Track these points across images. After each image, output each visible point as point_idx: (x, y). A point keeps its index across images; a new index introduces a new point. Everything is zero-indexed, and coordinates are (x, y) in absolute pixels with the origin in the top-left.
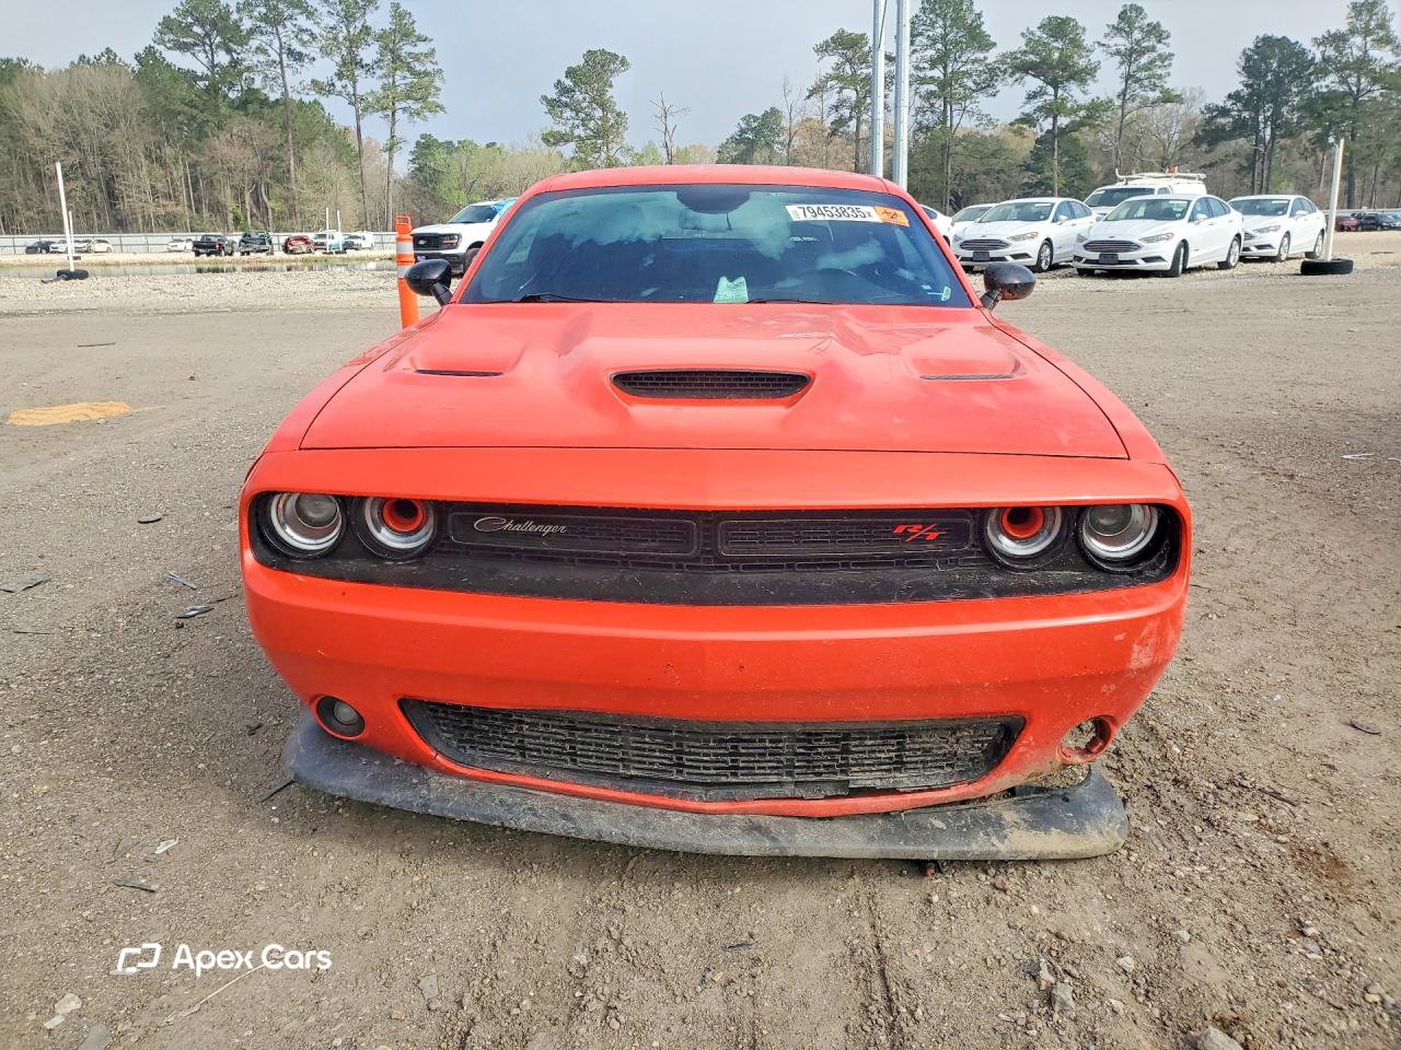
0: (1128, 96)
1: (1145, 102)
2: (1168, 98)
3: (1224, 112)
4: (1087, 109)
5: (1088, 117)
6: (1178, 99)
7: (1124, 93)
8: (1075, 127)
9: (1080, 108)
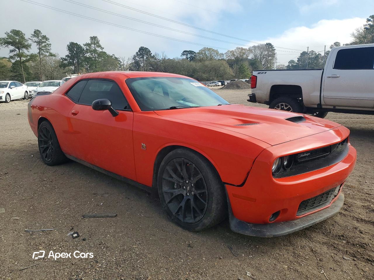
0: (40, 54)
1: (46, 56)
2: (51, 55)
3: (66, 60)
4: (30, 56)
5: (30, 58)
6: (54, 56)
7: (39, 52)
8: (27, 61)
9: (28, 56)
